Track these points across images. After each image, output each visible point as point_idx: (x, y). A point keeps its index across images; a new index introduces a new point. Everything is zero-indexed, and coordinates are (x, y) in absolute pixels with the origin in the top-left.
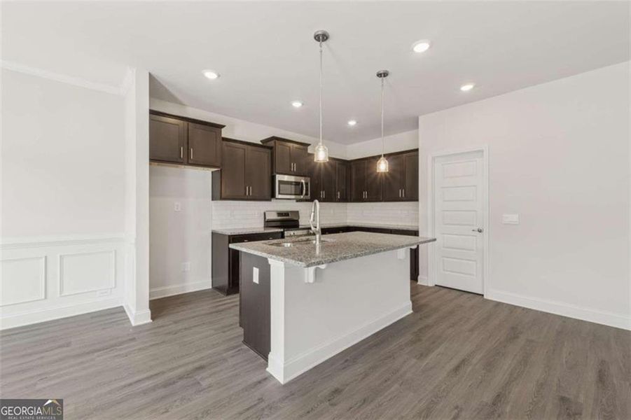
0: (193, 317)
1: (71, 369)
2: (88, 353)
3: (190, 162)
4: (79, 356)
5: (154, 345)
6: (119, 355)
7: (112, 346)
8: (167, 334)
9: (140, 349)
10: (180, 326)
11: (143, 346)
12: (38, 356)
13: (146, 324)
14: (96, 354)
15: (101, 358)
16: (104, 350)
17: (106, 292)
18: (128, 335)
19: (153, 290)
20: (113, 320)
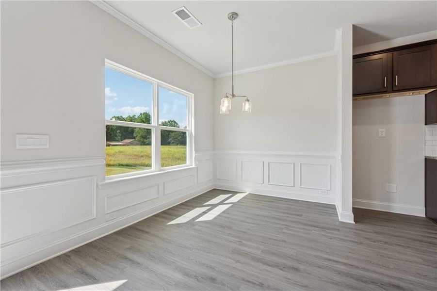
0: (396, 236)
1: (298, 230)
2: (309, 225)
3: (395, 89)
4: (305, 224)
5: (353, 242)
6: (326, 236)
7: (324, 228)
8: (366, 238)
9: (341, 239)
10: (380, 238)
11: (345, 238)
12: (288, 215)
13: (350, 223)
14: (313, 228)
15: (316, 232)
16: (318, 227)
17: (325, 192)
18: (335, 225)
19: (356, 200)
20: (326, 212)
